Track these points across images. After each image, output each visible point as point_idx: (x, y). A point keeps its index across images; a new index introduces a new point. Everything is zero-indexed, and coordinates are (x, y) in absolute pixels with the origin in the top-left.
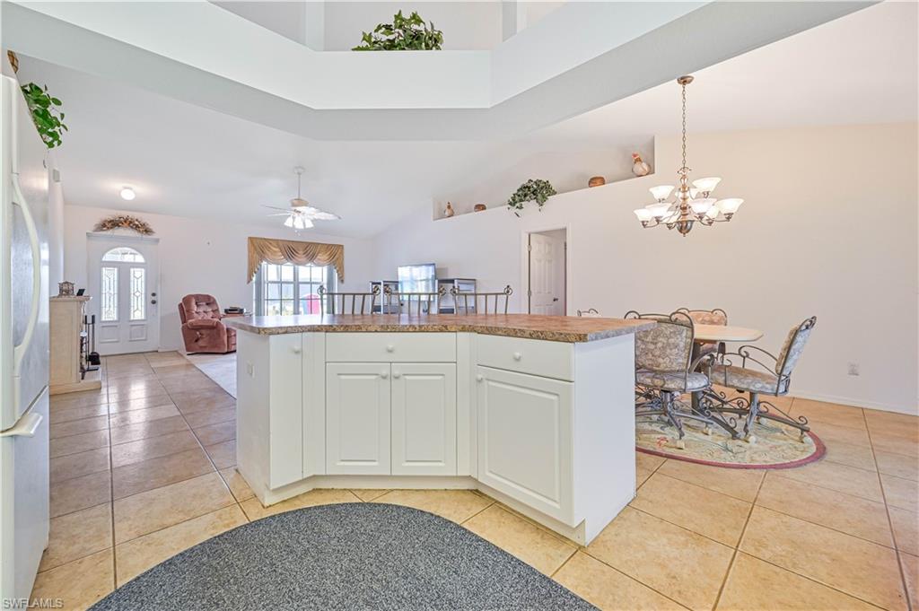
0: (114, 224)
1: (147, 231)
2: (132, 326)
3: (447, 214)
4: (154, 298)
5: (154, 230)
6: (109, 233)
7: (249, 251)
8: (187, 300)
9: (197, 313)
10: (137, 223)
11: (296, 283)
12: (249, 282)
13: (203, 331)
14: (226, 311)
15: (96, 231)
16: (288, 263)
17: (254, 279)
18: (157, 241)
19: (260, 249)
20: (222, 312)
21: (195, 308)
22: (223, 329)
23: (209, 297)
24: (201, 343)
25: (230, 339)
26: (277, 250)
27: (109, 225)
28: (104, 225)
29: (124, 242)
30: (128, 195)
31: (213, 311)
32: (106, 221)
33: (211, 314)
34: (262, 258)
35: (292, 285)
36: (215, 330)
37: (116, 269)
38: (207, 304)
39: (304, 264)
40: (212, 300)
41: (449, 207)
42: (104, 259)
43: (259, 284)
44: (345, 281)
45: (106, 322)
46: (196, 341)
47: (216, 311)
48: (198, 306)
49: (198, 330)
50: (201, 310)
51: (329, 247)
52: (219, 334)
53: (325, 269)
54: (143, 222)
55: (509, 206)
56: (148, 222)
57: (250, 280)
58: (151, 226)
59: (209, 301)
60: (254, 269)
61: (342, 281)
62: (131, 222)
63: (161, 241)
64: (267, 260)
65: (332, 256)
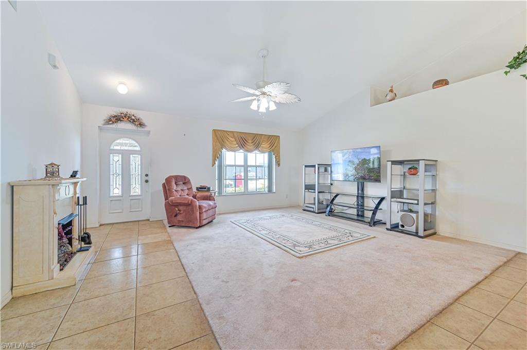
0: (117, 119)
1: (141, 125)
2: (131, 199)
3: (388, 98)
4: (147, 178)
5: (146, 124)
6: (114, 126)
7: (213, 141)
8: (168, 180)
9: (176, 191)
10: (133, 118)
11: (246, 167)
12: (213, 166)
13: (181, 208)
14: (197, 189)
15: (104, 125)
16: (241, 151)
17: (217, 163)
18: (149, 132)
19: (221, 139)
20: (194, 190)
21: (175, 187)
22: (196, 206)
23: (185, 178)
24: (179, 218)
25: (202, 215)
26: (233, 139)
27: (113, 120)
28: (110, 120)
29: (125, 134)
30: (123, 90)
31: (188, 189)
32: (111, 116)
33: (187, 192)
34: (223, 146)
35: (243, 168)
36: (190, 207)
37: (120, 155)
38: (184, 183)
39: (251, 151)
40: (187, 181)
41: (391, 91)
42: (112, 148)
43: (220, 167)
44: (281, 165)
45: (113, 197)
46: (175, 216)
47: (190, 189)
48: (177, 185)
49: (177, 206)
50: (179, 189)
51: (270, 137)
52: (193, 211)
53: (266, 155)
54: (138, 117)
55: (508, 69)
56: (141, 117)
57: (214, 164)
58: (144, 121)
59: (185, 181)
60: (217, 156)
61: (279, 165)
62: (129, 117)
63: (151, 133)
64: (226, 149)
65: (272, 145)
